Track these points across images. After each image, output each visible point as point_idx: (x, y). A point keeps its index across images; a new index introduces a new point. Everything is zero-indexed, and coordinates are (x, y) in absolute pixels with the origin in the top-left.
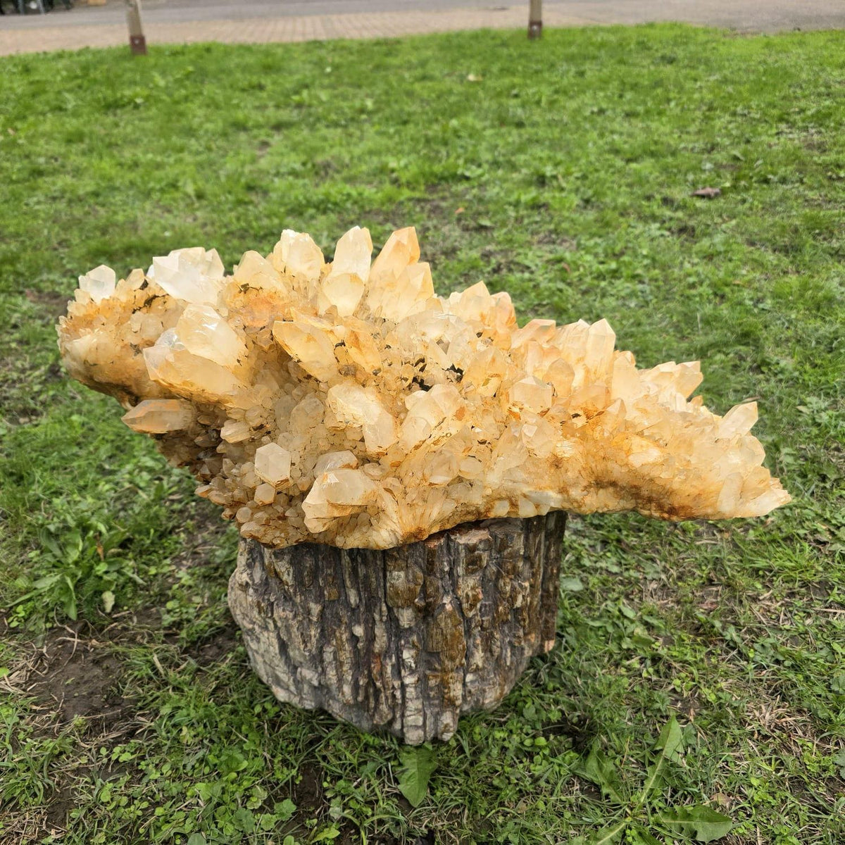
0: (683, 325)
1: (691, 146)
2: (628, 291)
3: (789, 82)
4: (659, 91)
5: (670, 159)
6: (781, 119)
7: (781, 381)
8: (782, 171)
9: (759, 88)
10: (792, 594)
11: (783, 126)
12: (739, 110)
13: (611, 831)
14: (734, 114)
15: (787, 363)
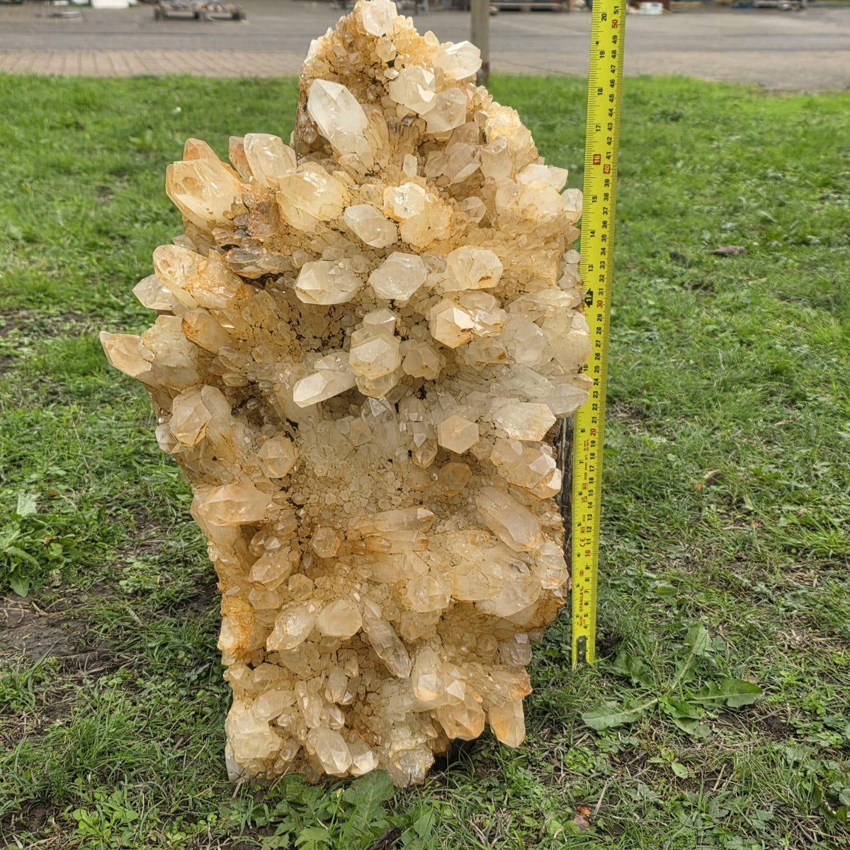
0: (702, 366)
1: (707, 208)
2: (633, 338)
3: (837, 144)
4: (661, 149)
5: (678, 220)
6: (825, 184)
7: (819, 414)
8: (825, 232)
9: (797, 151)
10: (827, 567)
11: (828, 191)
12: (770, 173)
13: (643, 704)
14: (764, 177)
15: (827, 400)
